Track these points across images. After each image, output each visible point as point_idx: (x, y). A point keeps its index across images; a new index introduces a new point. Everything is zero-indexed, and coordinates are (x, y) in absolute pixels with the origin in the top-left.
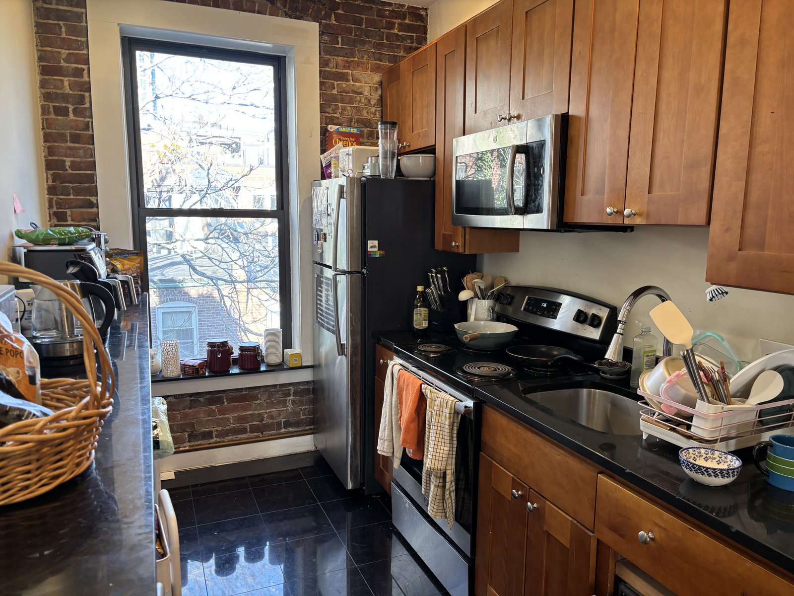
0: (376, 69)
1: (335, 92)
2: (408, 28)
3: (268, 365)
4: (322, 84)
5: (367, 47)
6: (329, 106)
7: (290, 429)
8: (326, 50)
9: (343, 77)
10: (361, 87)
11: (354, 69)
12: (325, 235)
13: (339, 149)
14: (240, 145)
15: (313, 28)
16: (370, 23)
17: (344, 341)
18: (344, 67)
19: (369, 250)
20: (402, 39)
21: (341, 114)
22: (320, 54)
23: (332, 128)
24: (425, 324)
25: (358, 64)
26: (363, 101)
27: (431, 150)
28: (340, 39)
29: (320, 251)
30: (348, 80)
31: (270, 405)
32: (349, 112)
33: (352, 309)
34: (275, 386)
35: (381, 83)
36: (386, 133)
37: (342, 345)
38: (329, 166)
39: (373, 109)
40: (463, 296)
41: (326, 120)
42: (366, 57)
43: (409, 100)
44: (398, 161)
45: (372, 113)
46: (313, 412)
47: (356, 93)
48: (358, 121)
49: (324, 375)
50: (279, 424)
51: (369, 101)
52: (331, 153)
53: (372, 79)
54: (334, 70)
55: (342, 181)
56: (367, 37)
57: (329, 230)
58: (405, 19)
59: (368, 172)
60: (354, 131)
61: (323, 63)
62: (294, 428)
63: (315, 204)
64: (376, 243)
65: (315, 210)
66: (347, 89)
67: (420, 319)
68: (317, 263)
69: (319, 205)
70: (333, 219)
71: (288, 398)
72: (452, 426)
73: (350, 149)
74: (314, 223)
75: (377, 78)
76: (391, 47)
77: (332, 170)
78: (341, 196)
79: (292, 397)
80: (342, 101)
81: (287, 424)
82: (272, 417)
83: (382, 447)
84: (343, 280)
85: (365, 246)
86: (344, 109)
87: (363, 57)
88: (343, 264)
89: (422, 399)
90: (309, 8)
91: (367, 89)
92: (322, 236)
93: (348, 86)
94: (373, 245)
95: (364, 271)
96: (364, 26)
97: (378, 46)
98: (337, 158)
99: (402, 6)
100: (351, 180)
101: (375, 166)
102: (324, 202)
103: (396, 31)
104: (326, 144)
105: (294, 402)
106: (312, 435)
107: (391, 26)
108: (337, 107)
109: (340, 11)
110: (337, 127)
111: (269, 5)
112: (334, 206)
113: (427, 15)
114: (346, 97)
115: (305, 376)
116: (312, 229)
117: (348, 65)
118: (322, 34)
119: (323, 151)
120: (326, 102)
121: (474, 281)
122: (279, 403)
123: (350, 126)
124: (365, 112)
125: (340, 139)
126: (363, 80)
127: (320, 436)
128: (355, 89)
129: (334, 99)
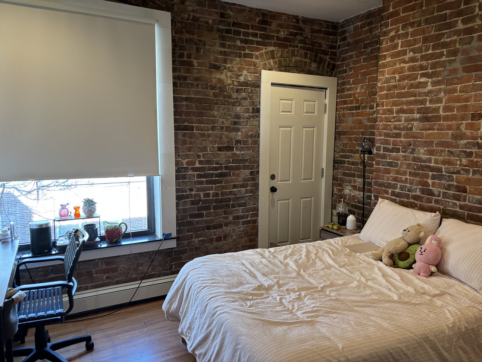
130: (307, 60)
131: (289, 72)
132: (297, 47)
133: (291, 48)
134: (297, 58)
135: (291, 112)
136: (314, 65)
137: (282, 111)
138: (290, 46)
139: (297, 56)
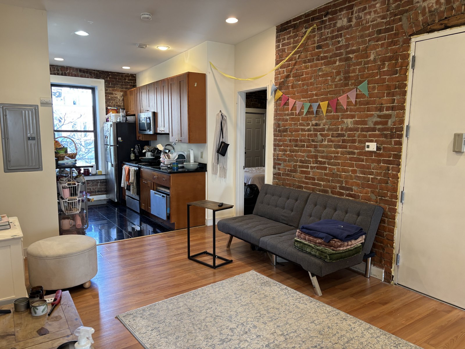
0: (121, 91)
1: (110, 98)
2: (131, 80)
3: (92, 174)
4: (106, 96)
5: (118, 86)
6: (108, 102)
7: (99, 193)
8: (107, 87)
9: (112, 94)
10: (117, 96)
11: (115, 91)
12: (107, 137)
13: (111, 114)
14: (61, 94)
15: (103, 81)
16: (119, 79)
17: (113, 163)
18: (112, 91)
19: (119, 140)
20: (129, 83)
21: (112, 104)
22: (105, 88)
23: (109, 108)
24: (134, 158)
25: (116, 90)
26: (118, 100)
27: (134, 115)
28: (110, 84)
29: (106, 141)
30: (113, 94)
31: (93, 186)
32: (114, 103)
33: (115, 155)
34: (94, 180)
35: (123, 95)
36: (122, 111)
37: (112, 164)
38: (108, 118)
39: (121, 102)
40: (144, 151)
41: (107, 106)
42: (118, 88)
43: (130, 101)
44: (126, 118)
45: (121, 103)
46: (106, 188)
47: (116, 98)
48: (116, 105)
49: (108, 177)
50: (96, 191)
51: (120, 100)
52: (109, 115)
53: (120, 94)
54: (109, 92)
55: (111, 123)
56: (118, 82)
57: (108, 135)
58: (129, 77)
59: (118, 121)
60: (115, 108)
61: (106, 90)
62: (100, 192)
63: (104, 129)
64: (120, 138)
65: (105, 130)
66: (113, 97)
67: (132, 156)
68: (105, 145)
69: (105, 129)
70: (109, 133)
71: (98, 184)
72: (134, 174)
73: (114, 114)
74: (104, 133)
75: (122, 94)
76: (126, 85)
77: (109, 119)
78: (111, 127)
79: (99, 184)
80: (112, 100)
81: (98, 191)
82: (94, 189)
83: (122, 185)
84: (112, 148)
85: (117, 139)
86: (112, 102)
87: (117, 88)
88: (112, 144)
89: (129, 170)
90: (101, 76)
91: (119, 97)
92: (106, 137)
93: (113, 96)
94: (120, 139)
95: (118, 145)
96: (117, 80)
97: (122, 85)
98: (110, 116)
99: (129, 74)
100: (114, 123)
101: (120, 119)
102: (107, 128)
103: (127, 81)
104: (107, 113)
105: (100, 185)
106: (106, 195)
107: (126, 79)
108: (110, 102)
109: (110, 76)
110: (110, 107)
111: (90, 75)
112: (109, 129)
113: (136, 76)
114: (113, 99)
115: (103, 177)
116: (104, 135)
117: (113, 90)
118: (105, 82)
119: (107, 114)
120: (107, 100)
121: (146, 147)
122: (96, 185)
123: (114, 107)
124: (118, 103)
125: (111, 111)
126: (118, 94)
127: (108, 195)
128: (116, 97)
129: (109, 100)
130: (257, 103)
131: (250, 108)
132: (253, 98)
133: (251, 99)
134: (253, 102)
135: (251, 123)
136: (259, 105)
137: (248, 123)
138: (251, 98)
139: (253, 101)
